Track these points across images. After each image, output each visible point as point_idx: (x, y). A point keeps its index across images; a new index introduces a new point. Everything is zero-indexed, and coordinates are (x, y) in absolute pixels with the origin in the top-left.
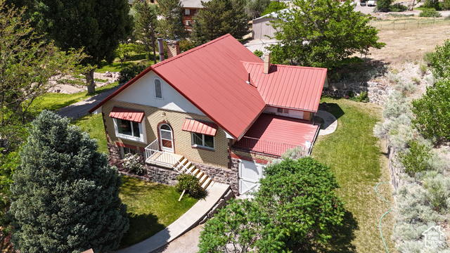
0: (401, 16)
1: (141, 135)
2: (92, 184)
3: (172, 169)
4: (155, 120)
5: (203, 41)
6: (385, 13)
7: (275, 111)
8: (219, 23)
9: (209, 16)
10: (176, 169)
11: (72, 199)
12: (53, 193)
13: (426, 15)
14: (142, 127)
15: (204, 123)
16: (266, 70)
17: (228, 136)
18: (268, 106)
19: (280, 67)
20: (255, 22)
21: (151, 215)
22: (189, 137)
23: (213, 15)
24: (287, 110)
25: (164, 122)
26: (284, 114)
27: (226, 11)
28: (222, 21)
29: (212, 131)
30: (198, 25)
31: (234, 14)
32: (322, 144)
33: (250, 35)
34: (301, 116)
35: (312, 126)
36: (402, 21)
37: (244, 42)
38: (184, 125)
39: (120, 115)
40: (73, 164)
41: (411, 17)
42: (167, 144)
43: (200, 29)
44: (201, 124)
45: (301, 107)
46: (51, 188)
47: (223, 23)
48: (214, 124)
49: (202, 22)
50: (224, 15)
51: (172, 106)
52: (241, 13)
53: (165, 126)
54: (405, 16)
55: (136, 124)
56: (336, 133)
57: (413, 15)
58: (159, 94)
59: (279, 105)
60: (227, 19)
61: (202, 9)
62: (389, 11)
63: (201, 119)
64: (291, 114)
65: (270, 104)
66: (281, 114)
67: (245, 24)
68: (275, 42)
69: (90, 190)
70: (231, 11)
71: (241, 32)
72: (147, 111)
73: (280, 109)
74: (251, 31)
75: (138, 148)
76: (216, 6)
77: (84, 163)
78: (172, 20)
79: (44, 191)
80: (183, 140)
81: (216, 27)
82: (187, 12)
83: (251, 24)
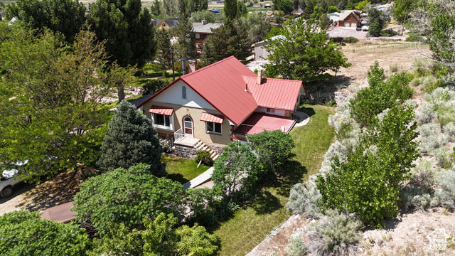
0: (389, 40)
1: (171, 125)
2: (150, 144)
3: (193, 147)
4: (180, 114)
5: (212, 62)
6: (376, 38)
7: (265, 111)
8: (225, 46)
9: (217, 40)
10: (195, 147)
11: (139, 151)
12: (129, 147)
13: (411, 39)
14: (172, 119)
15: (215, 115)
16: (259, 81)
17: (231, 123)
18: (260, 107)
19: (269, 80)
20: (257, 46)
21: (178, 174)
22: (204, 126)
23: (221, 40)
24: (274, 110)
25: (187, 115)
26: (271, 113)
27: (231, 36)
28: (228, 45)
29: (221, 121)
30: (208, 48)
31: (239, 39)
32: (295, 131)
33: (253, 56)
34: (283, 114)
35: (290, 121)
36: (389, 45)
37: (246, 63)
38: (201, 117)
39: (157, 111)
40: (139, 132)
41: (399, 42)
42: (188, 131)
43: (209, 51)
44: (213, 116)
45: (283, 108)
46: (127, 144)
47: (229, 47)
48: (222, 116)
49: (211, 45)
50: (230, 40)
51: (192, 104)
52: (245, 38)
53: (188, 118)
54: (393, 40)
55: (168, 117)
56: (307, 126)
57: (400, 40)
58: (184, 96)
59: (268, 106)
60: (232, 43)
61: (211, 34)
62: (380, 36)
63: (213, 112)
64: (276, 113)
65: (261, 105)
66: (269, 113)
67: (248, 47)
68: (268, 62)
69: (148, 147)
70: (236, 37)
71: (244, 55)
72: (175, 107)
73: (268, 109)
74: (254, 54)
75: (168, 135)
76: (224, 32)
77: (146, 131)
78: (185, 43)
79: (123, 145)
80: (200, 128)
81: (223, 50)
82: (198, 36)
83: (254, 47)
